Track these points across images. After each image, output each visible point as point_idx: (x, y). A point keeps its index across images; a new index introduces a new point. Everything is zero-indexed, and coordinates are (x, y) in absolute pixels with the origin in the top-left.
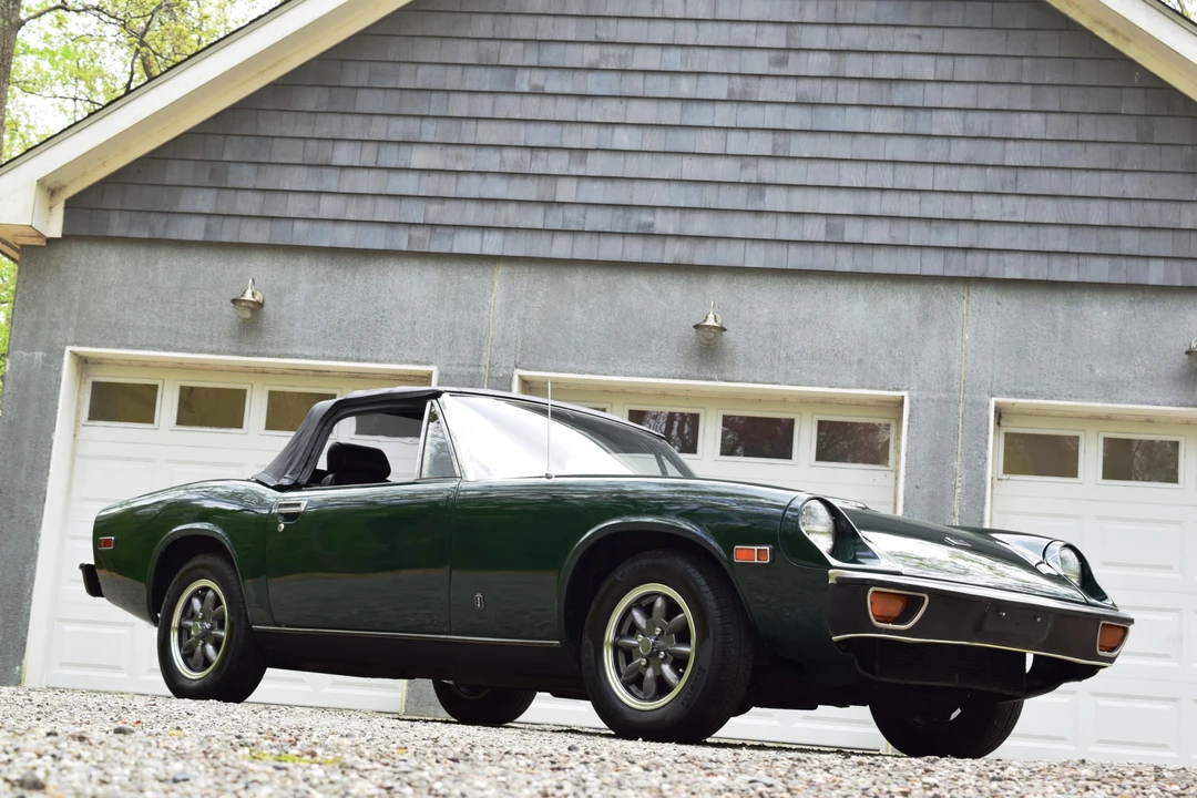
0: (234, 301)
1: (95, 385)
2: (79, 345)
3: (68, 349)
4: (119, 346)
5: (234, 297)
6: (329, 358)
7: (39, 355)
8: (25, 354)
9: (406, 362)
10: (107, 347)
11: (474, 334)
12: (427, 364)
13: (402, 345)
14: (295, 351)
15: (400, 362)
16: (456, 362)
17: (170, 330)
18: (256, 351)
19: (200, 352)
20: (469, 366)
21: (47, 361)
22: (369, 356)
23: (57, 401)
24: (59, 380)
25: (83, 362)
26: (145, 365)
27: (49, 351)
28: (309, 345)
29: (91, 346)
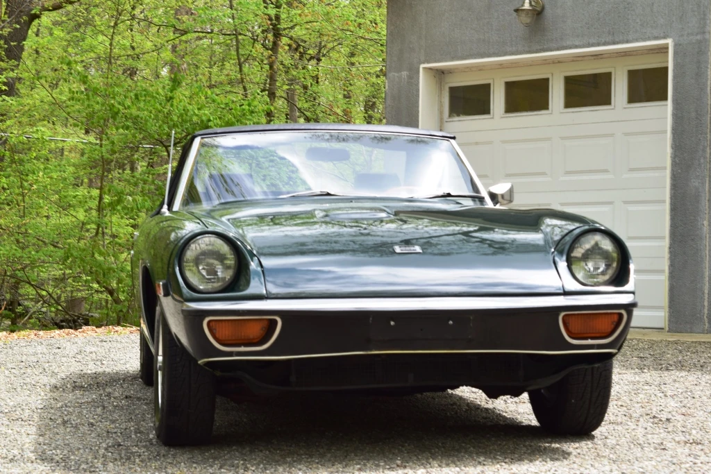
0: (517, 10)
1: (452, 90)
2: (428, 62)
3: (422, 66)
4: (453, 59)
5: (515, 8)
6: (593, 45)
7: (405, 74)
8: (396, 74)
9: (649, 39)
10: (446, 61)
11: (699, 6)
12: (665, 38)
13: (645, 24)
14: (568, 43)
15: (644, 40)
16: (686, 32)
17: (484, 40)
18: (541, 47)
19: (505, 54)
20: (697, 34)
21: (410, 77)
22: (621, 38)
23: (418, 107)
24: (418, 90)
25: (440, 74)
26: (480, 68)
27: (410, 70)
28: (578, 36)
29: (436, 62)
